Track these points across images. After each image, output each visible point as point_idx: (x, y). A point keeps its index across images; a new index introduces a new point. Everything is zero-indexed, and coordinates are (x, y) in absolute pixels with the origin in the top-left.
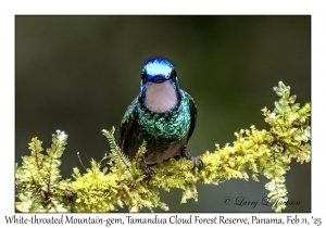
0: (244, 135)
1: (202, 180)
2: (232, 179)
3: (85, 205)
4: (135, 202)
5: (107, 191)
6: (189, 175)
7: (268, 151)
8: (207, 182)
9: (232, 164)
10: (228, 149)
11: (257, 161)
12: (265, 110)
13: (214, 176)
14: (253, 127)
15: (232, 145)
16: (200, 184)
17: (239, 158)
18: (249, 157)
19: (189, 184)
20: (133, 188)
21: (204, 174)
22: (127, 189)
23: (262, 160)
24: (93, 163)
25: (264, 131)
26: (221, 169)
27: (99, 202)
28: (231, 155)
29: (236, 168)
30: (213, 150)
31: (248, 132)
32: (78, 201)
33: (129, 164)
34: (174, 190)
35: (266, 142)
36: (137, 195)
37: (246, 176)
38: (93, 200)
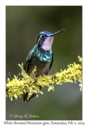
0: (71, 66)
1: (55, 83)
2: (67, 82)
3: (12, 92)
4: (30, 91)
5: (20, 87)
6: (50, 81)
7: (80, 72)
8: (58, 83)
9: (67, 77)
10: (65, 71)
11: (76, 76)
12: (79, 57)
13: (60, 81)
14: (74, 63)
15: (67, 70)
16: (55, 85)
17: (69, 75)
18: (73, 74)
19: (51, 84)
20: (30, 86)
21: (56, 80)
22: (28, 86)
23: (78, 75)
24: (15, 76)
25: (79, 65)
26: (63, 79)
27: (17, 91)
28: (66, 74)
29: (68, 78)
30: (59, 72)
31: (72, 65)
32: (9, 90)
33: (28, 77)
34: (45, 86)
35: (79, 69)
36: (31, 88)
37: (72, 82)
38: (15, 90)
